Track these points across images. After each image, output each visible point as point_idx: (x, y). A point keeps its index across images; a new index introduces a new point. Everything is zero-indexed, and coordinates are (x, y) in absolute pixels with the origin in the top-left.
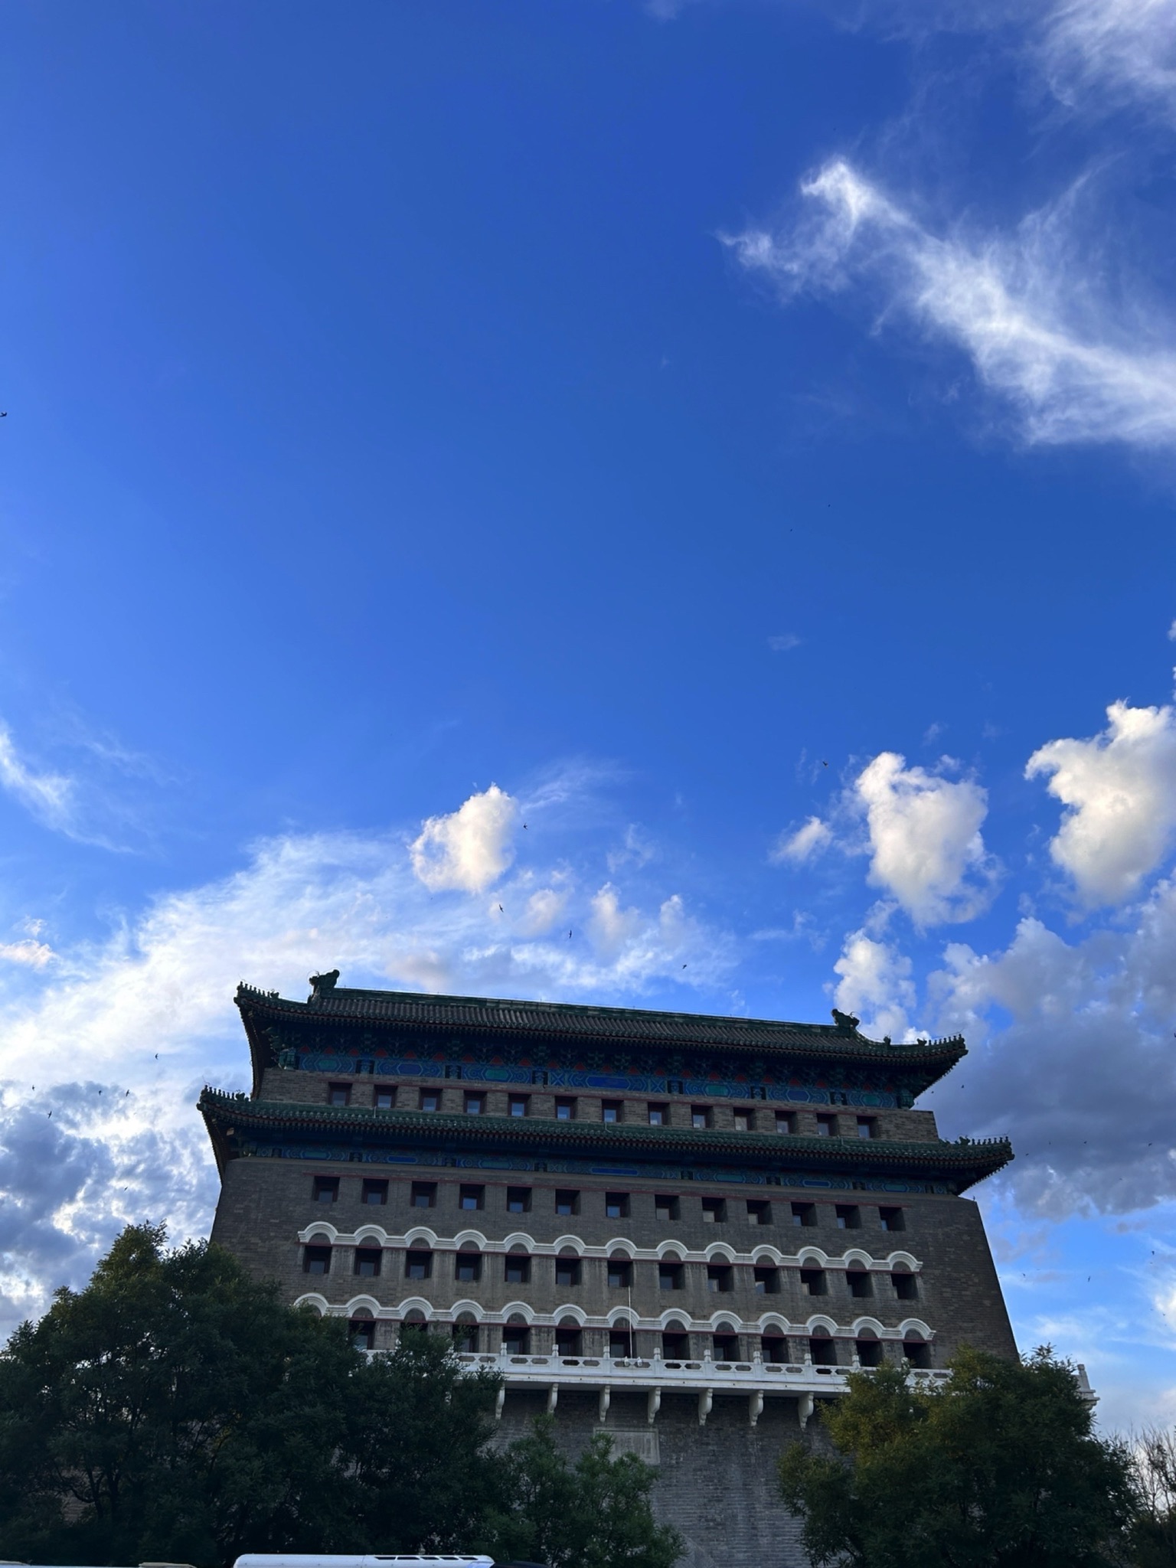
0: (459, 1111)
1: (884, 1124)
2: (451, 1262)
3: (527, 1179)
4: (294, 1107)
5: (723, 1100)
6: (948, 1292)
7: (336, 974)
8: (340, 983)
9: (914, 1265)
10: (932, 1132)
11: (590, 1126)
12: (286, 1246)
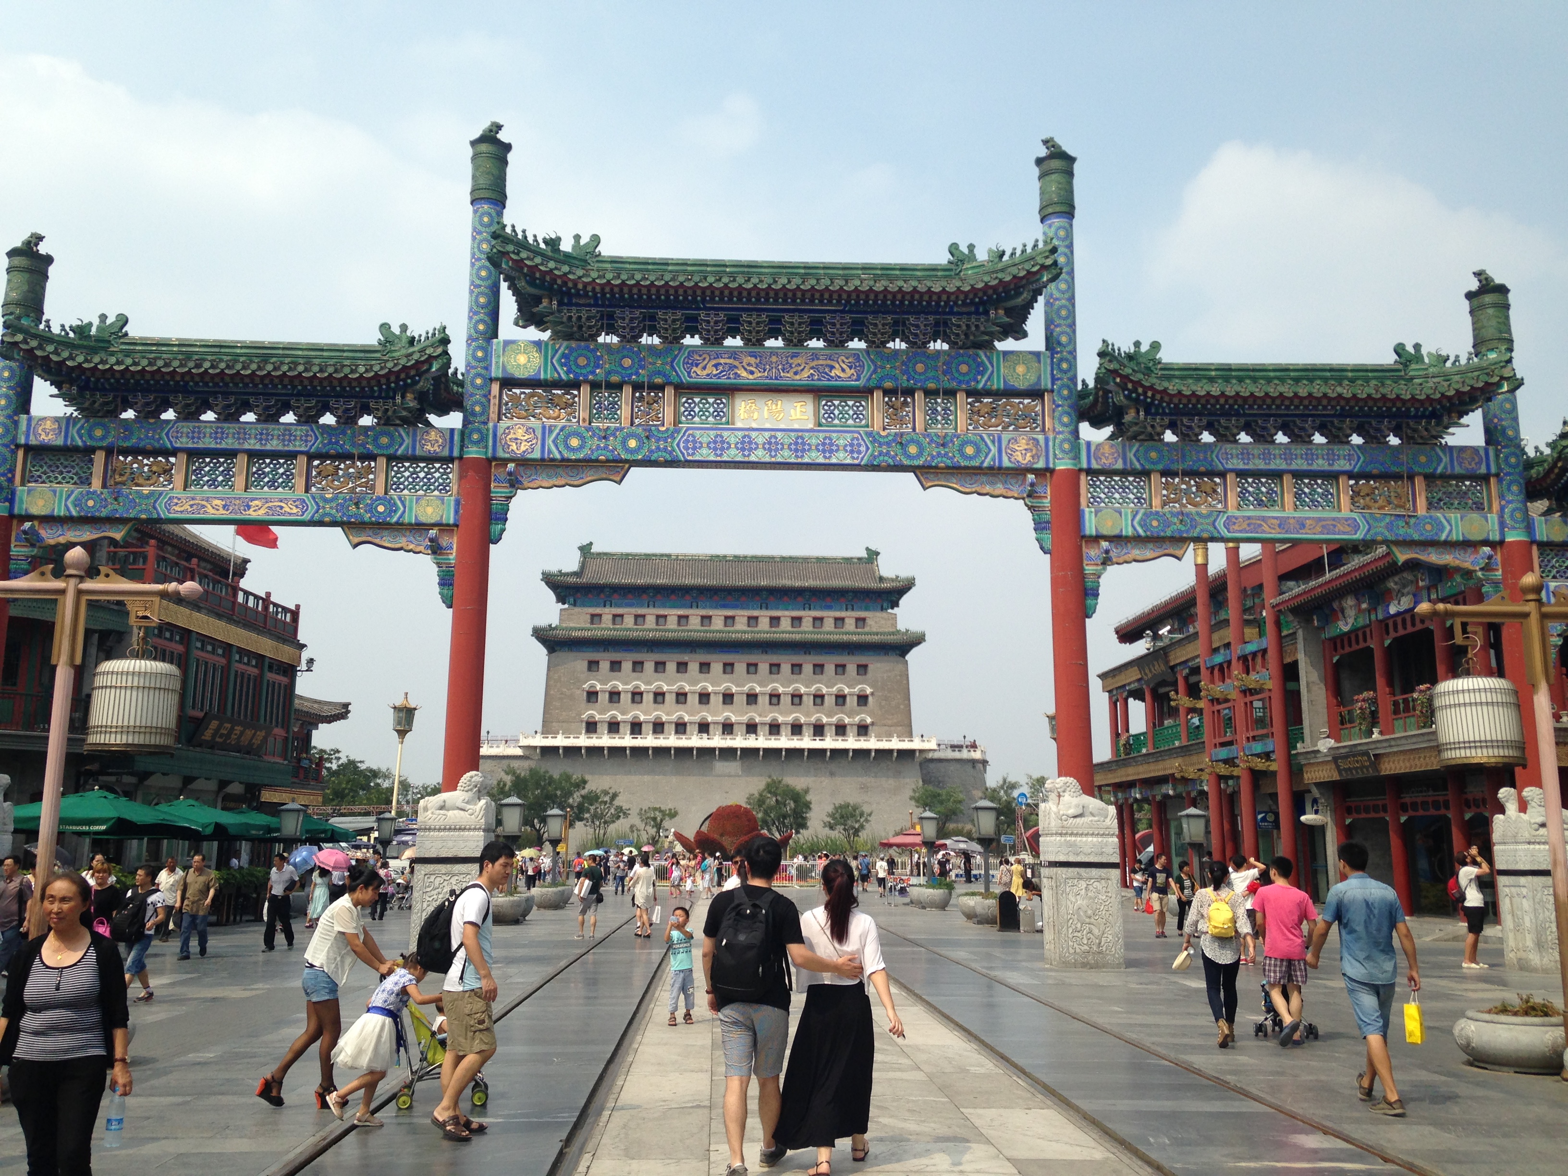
0: (654, 626)
1: (868, 621)
2: (651, 697)
3: (685, 658)
4: (575, 629)
5: (787, 613)
6: (883, 703)
7: (591, 544)
8: (595, 549)
9: (869, 691)
10: (895, 625)
11: (717, 631)
12: (579, 692)
